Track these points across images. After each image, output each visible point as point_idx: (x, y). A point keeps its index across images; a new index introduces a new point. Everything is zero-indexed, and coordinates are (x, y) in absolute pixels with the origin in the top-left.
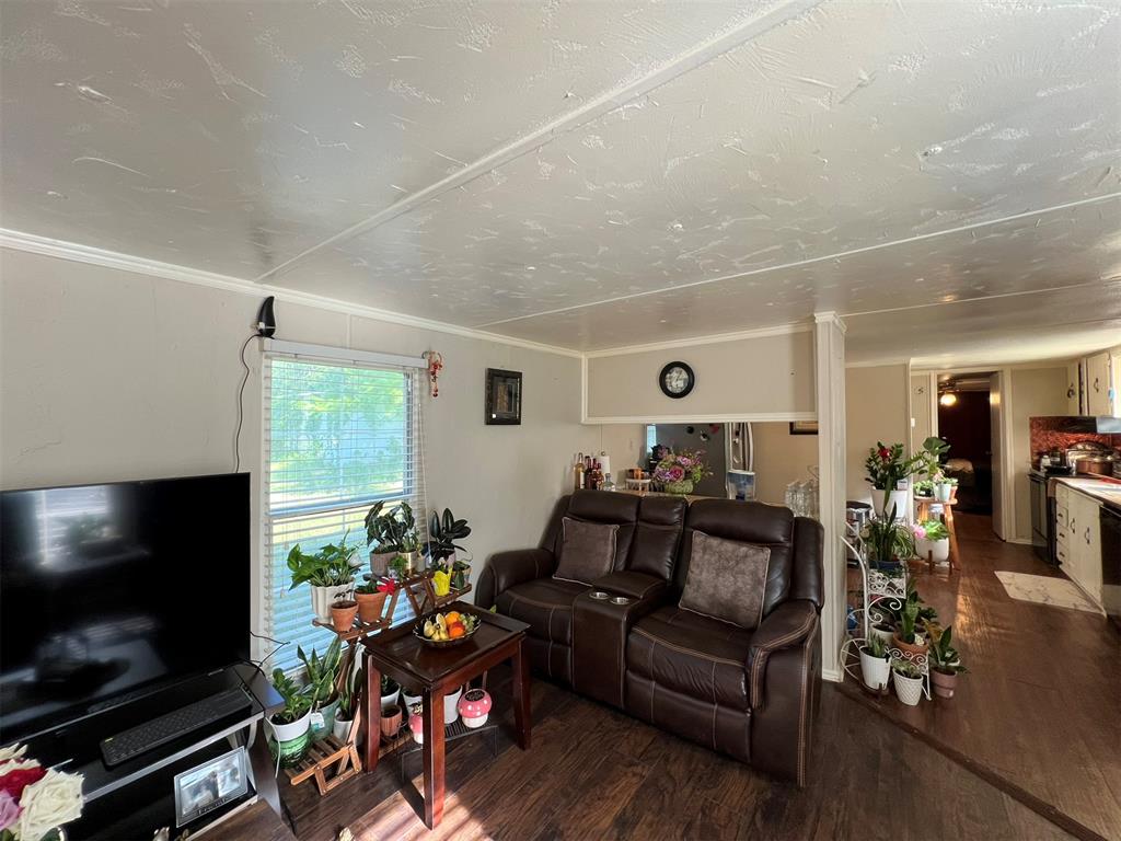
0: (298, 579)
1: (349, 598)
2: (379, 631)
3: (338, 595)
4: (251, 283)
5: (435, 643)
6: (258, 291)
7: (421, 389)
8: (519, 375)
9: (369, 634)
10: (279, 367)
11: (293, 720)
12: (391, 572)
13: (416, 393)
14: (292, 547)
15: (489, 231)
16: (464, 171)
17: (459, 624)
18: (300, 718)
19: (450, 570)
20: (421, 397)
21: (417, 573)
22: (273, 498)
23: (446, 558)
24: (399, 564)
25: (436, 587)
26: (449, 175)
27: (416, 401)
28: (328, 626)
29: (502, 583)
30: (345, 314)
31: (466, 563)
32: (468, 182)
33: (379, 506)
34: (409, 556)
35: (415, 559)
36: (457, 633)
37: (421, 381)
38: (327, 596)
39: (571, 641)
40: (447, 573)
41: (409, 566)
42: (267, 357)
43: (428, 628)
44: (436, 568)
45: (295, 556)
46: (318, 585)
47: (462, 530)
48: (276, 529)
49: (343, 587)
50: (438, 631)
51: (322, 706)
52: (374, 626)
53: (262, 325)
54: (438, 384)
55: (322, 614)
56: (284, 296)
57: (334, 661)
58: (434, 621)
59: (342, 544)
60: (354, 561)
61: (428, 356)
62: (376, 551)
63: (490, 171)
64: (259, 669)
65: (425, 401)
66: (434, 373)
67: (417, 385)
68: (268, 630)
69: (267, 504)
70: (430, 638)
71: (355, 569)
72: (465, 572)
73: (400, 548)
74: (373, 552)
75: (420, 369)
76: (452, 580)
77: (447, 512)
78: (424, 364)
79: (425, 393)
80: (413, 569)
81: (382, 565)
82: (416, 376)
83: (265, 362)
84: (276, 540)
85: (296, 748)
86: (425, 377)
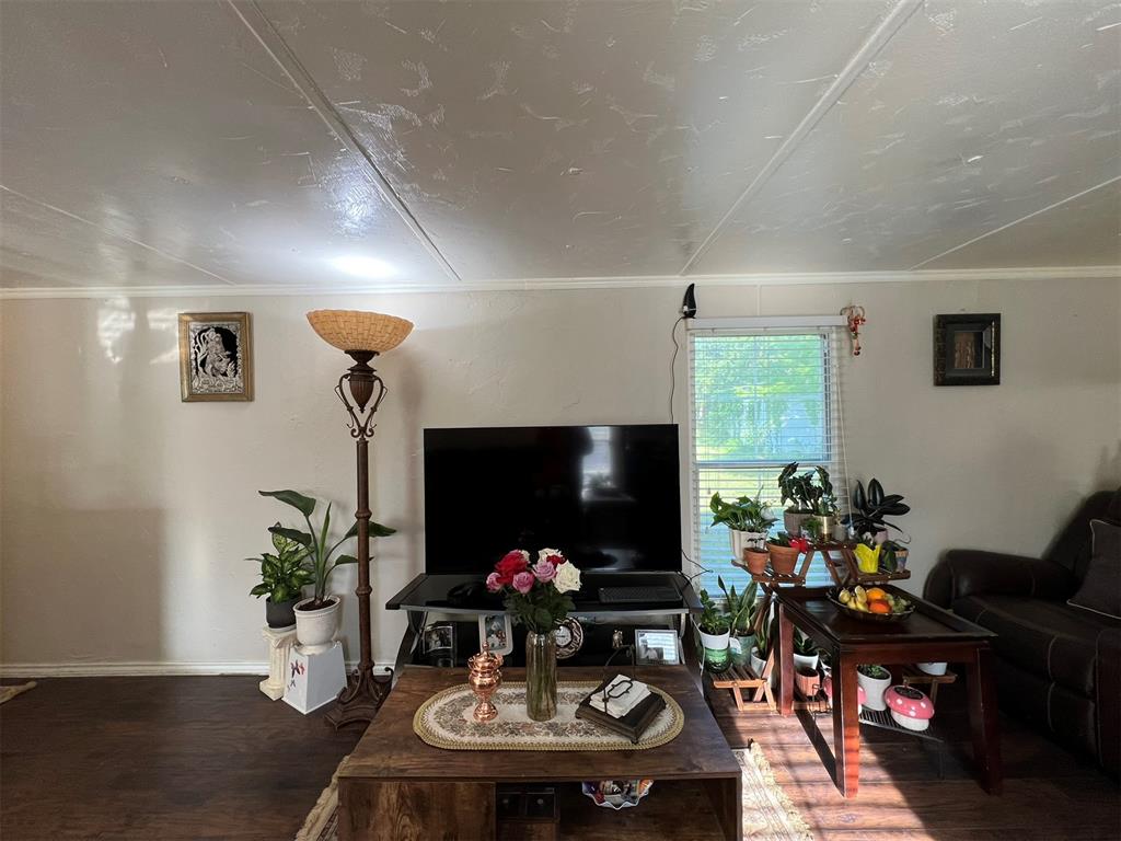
0: (718, 520)
1: (761, 545)
2: (793, 585)
3: (751, 540)
4: (677, 277)
5: (849, 609)
6: (680, 283)
7: (840, 349)
8: (997, 317)
9: (781, 585)
10: (700, 343)
11: (714, 634)
12: (804, 532)
13: (834, 353)
14: (713, 493)
15: (889, 136)
16: (834, 85)
17: (883, 602)
18: (720, 634)
19: (878, 547)
20: (840, 358)
21: (834, 540)
22: (699, 450)
23: (874, 534)
24: (814, 527)
25: (860, 563)
26: (821, 96)
27: (835, 362)
28: (744, 567)
29: (964, 586)
30: (755, 286)
31: (902, 545)
32: (843, 93)
33: (792, 468)
34: (825, 520)
35: (832, 524)
36: (880, 609)
37: (839, 340)
38: (743, 539)
39: (1094, 691)
40: (873, 548)
41: (825, 531)
42: (691, 334)
43: (844, 595)
44: (859, 540)
45: (716, 501)
46: (734, 528)
47: (896, 506)
48: (702, 476)
49: (756, 535)
50: (856, 601)
51: (740, 635)
52: (785, 579)
53: (686, 308)
54: (861, 341)
55: (739, 556)
56: (702, 281)
57: (751, 602)
58: (851, 590)
59: (757, 498)
60: (767, 515)
61: (848, 312)
62: (790, 511)
63: (867, 66)
64: (689, 583)
65: (845, 362)
66: (854, 329)
67: (834, 345)
68: (697, 558)
69: (694, 455)
70: (846, 604)
71: (769, 523)
72: (898, 554)
73: (816, 511)
74: (787, 511)
75: (838, 327)
76: (881, 558)
77: (875, 484)
78: (843, 321)
79: (846, 352)
80: (830, 535)
81: (796, 524)
82: (834, 336)
83: (690, 338)
84: (702, 485)
85: (718, 658)
86: (844, 336)
